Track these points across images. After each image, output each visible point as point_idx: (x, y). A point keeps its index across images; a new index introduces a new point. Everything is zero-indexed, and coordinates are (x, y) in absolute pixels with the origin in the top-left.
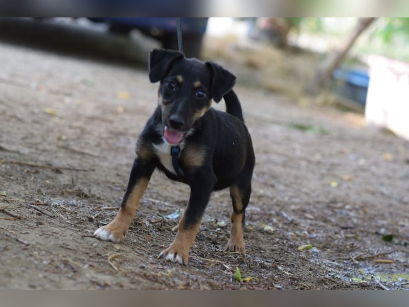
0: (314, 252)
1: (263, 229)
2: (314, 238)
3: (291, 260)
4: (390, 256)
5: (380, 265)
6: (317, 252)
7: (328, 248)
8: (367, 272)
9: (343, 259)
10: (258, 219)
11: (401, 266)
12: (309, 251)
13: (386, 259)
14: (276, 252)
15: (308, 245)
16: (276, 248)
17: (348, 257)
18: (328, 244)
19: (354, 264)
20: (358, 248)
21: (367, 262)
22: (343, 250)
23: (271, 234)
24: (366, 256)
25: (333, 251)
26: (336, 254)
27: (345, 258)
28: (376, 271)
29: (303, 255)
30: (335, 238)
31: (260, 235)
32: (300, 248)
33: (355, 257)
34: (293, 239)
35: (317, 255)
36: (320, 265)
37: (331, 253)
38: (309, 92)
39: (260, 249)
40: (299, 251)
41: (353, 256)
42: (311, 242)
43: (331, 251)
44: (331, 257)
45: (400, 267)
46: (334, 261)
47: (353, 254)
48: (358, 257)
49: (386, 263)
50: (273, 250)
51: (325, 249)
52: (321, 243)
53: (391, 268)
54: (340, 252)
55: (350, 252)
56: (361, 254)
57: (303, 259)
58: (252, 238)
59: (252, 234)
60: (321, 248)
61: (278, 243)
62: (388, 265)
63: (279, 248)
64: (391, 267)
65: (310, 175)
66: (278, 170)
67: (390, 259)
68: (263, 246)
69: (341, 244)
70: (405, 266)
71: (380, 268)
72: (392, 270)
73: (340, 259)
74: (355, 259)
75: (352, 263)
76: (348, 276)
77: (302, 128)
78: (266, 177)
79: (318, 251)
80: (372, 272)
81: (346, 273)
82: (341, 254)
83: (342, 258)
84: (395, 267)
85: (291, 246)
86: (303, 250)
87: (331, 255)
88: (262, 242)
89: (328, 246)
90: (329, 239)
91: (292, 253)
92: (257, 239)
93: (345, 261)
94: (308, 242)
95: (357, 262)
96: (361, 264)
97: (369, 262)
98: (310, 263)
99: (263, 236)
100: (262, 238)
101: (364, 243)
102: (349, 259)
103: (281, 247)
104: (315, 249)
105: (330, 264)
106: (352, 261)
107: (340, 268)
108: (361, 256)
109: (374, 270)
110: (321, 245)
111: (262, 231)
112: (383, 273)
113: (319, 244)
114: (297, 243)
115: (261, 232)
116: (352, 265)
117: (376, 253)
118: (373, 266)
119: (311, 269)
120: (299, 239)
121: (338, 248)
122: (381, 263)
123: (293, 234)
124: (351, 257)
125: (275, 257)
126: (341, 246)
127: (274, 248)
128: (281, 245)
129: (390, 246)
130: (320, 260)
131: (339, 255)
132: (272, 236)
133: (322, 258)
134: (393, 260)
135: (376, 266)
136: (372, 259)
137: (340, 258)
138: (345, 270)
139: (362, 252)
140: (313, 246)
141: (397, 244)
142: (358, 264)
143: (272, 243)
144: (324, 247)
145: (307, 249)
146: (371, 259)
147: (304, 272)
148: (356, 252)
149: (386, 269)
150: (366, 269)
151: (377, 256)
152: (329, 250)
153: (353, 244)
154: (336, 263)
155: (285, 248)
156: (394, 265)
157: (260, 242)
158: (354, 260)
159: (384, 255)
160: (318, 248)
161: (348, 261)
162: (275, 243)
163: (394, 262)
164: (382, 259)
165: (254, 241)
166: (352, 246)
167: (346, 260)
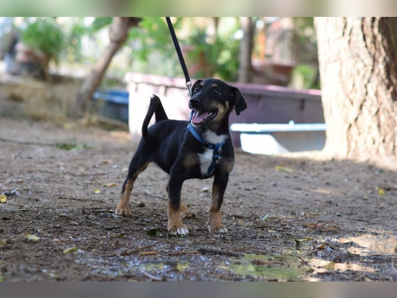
0: (79, 254)
1: (27, 238)
2: (80, 241)
3: (56, 263)
4: (155, 248)
5: (146, 257)
6: (82, 253)
7: (93, 248)
8: (133, 265)
9: (109, 256)
10: (23, 231)
11: (166, 255)
12: (74, 253)
13: (151, 251)
14: (40, 258)
15: (73, 248)
16: (41, 254)
17: (113, 254)
18: (92, 245)
19: (119, 259)
20: (123, 245)
21: (132, 256)
22: (108, 248)
23: (35, 243)
24: (130, 251)
25: (98, 251)
26: (101, 253)
27: (110, 254)
28: (141, 263)
29: (68, 257)
30: (100, 239)
31: (25, 246)
32: (65, 252)
33: (120, 252)
34: (58, 245)
35: (82, 256)
36: (85, 264)
37: (96, 252)
38: (72, 116)
39: (24, 257)
40: (64, 254)
41: (118, 252)
42: (76, 245)
43: (96, 251)
45: (164, 256)
46: (98, 259)
48: (123, 252)
49: (150, 255)
50: (37, 257)
51: (90, 249)
52: (86, 245)
53: (156, 259)
54: (106, 250)
55: (115, 249)
56: (126, 249)
57: (68, 261)
58: (16, 248)
59: (16, 245)
60: (86, 250)
61: (42, 249)
62: (153, 256)
63: (44, 254)
64: (156, 257)
65: (74, 187)
66: (42, 185)
67: (155, 251)
68: (27, 254)
69: (106, 243)
70: (169, 255)
71: (145, 260)
72: (157, 260)
73: (105, 257)
74: (120, 255)
75: (117, 259)
76: (113, 270)
77: (65, 147)
78: (30, 193)
80: (137, 264)
81: (111, 267)
82: (106, 252)
83: (107, 255)
84: (160, 257)
85: (56, 251)
86: (68, 252)
87: (96, 254)
88: (27, 251)
89: (93, 247)
90: (94, 240)
91: (58, 257)
92: (21, 249)
93: (110, 258)
94: (74, 245)
95: (122, 257)
96: (126, 259)
97: (134, 256)
98: (75, 263)
99: (27, 245)
100: (26, 248)
101: (130, 240)
102: (114, 256)
103: (46, 253)
104: (80, 251)
106: (118, 257)
108: (125, 251)
110: (87, 247)
111: (26, 241)
112: (147, 264)
113: (84, 246)
114: (62, 248)
115: (26, 242)
116: (118, 261)
117: (140, 247)
119: (76, 269)
120: (64, 244)
121: (103, 247)
122: (147, 255)
123: (57, 240)
124: (116, 253)
125: (40, 262)
126: (106, 245)
127: (38, 255)
128: (45, 251)
129: (155, 240)
130: (85, 260)
131: (104, 253)
132: (37, 245)
133: (87, 258)
134: (158, 251)
135: (141, 258)
136: (137, 253)
137: (105, 255)
138: (111, 265)
139: (127, 247)
140: (78, 248)
141: (161, 237)
142: (124, 259)
143: (37, 250)
144: (89, 248)
145: (72, 251)
146: (136, 252)
147: (70, 272)
148: (121, 249)
149: (151, 260)
150: (131, 263)
151: (142, 250)
152: (94, 250)
153: (118, 242)
154: (101, 260)
155: (50, 253)
156: (159, 255)
157: (25, 251)
158: (119, 256)
159: (149, 248)
160: (83, 249)
161: (114, 257)
162: (39, 250)
163: (159, 253)
164: (147, 251)
165: (18, 251)
167: (111, 256)
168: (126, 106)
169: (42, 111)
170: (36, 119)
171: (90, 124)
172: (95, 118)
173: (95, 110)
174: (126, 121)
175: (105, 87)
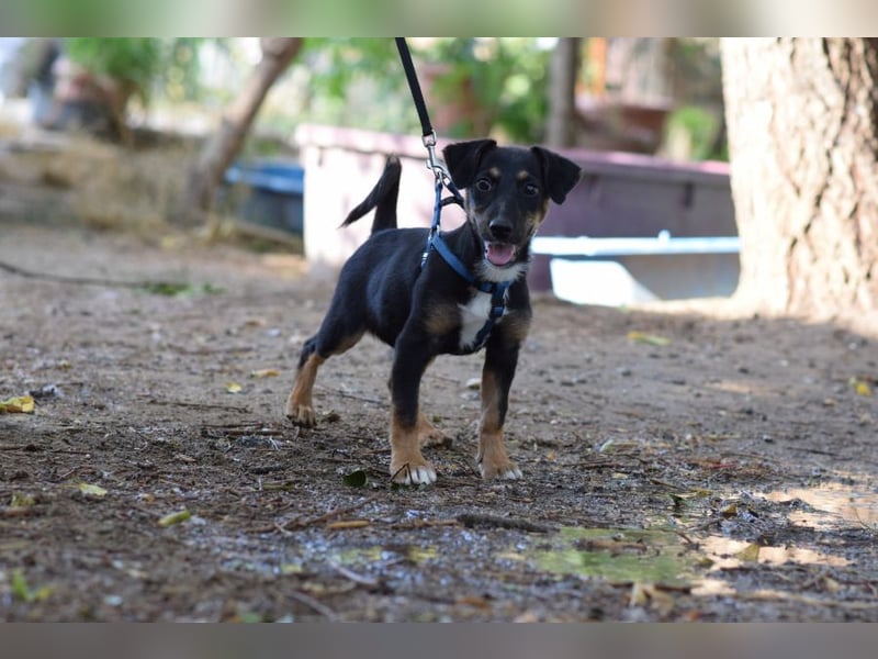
0: (195, 526)
1: (80, 492)
2: (196, 499)
3: (143, 546)
4: (362, 514)
5: (341, 533)
6: (200, 525)
7: (226, 514)
8: (313, 550)
9: (260, 532)
10: (70, 476)
11: (387, 530)
12: (183, 523)
13: (353, 520)
14: (109, 536)
15: (181, 513)
16: (110, 528)
17: (269, 527)
18: (224, 507)
19: (283, 538)
20: (292, 506)
21: (312, 531)
22: (259, 514)
23: (98, 501)
24: (308, 519)
25: (236, 519)
26: (244, 523)
27: (263, 528)
28: (331, 547)
29: (169, 533)
30: (240, 493)
31: (76, 508)
32: (163, 521)
33: (285, 523)
34: (149, 506)
35: (201, 531)
36: (208, 550)
37: (232, 523)
38: (180, 220)
39: (74, 533)
40: (161, 528)
41: (281, 523)
42: (188, 507)
43: (231, 519)
44: (233, 530)
45: (383, 532)
46: (237, 537)
47: (281, 519)
48: (292, 523)
49: (352, 528)
50: (102, 533)
51: (220, 516)
52: (210, 506)
53: (365, 537)
54: (253, 518)
55: (274, 515)
56: (298, 515)
57: (170, 541)
58: (56, 513)
59: (54, 506)
60: (209, 517)
61: (113, 516)
62: (357, 531)
63: (116, 527)
64: (365, 533)
65: (184, 377)
66: (113, 375)
67: (363, 519)
68: (79, 527)
69: (254, 503)
70: (393, 528)
71: (341, 539)
72: (367, 540)
73: (252, 532)
74: (285, 528)
75: (279, 537)
76: (271, 563)
77: (164, 289)
78: (86, 391)
79: (203, 522)
80: (323, 549)
81: (265, 556)
82: (254, 522)
83: (257, 529)
84: (373, 533)
85: (142, 519)
86: (170, 523)
87: (232, 526)
88: (79, 519)
89: (225, 510)
90: (228, 496)
91: (146, 532)
92: (66, 515)
93: (264, 536)
94: (182, 507)
95: (289, 533)
96: (298, 538)
97: (316, 531)
98: (186, 547)
99: (80, 507)
100: (78, 512)
101: (307, 495)
102: (271, 531)
103: (121, 523)
104: (196, 520)
105: (230, 543)
106: (279, 532)
107: (252, 549)
108: (297, 520)
109: (328, 544)
110: (211, 511)
111: (78, 498)
112: (346, 548)
113: (205, 508)
114: (156, 513)
115: (77, 501)
116: (280, 541)
117: (329, 511)
118: (325, 537)
119: (188, 559)
120: (161, 504)
121: (248, 511)
122: (343, 528)
123: (146, 495)
124: (277, 525)
125: (109, 545)
126: (255, 506)
127: (105, 528)
128: (120, 520)
129: (361, 495)
130: (208, 539)
131: (249, 525)
132: (101, 507)
133: (213, 535)
134: (369, 520)
135: (332, 535)
136: (323, 525)
137: (251, 529)
138: (264, 551)
139: (300, 512)
140: (192, 514)
141: (376, 489)
142: (293, 537)
143: (101, 517)
144: (217, 513)
145: (179, 520)
146: (320, 523)
147: (175, 568)
148: (287, 515)
149: (354, 540)
150: (309, 546)
151: (334, 517)
152: (226, 518)
153: (280, 500)
154: (242, 541)
155: (130, 525)
156: (371, 529)
157: (74, 520)
158: (283, 530)
159: (349, 513)
160: (202, 516)
161: (271, 534)
162: (106, 518)
163: (370, 524)
164: (345, 520)
165: (60, 520)
166: (278, 503)
167: (266, 532)
168: (297, 198)
169: (112, 209)
170: (99, 227)
171: (217, 239)
172: (229, 226)
173: (230, 207)
174: (298, 231)
175: (252, 156)
